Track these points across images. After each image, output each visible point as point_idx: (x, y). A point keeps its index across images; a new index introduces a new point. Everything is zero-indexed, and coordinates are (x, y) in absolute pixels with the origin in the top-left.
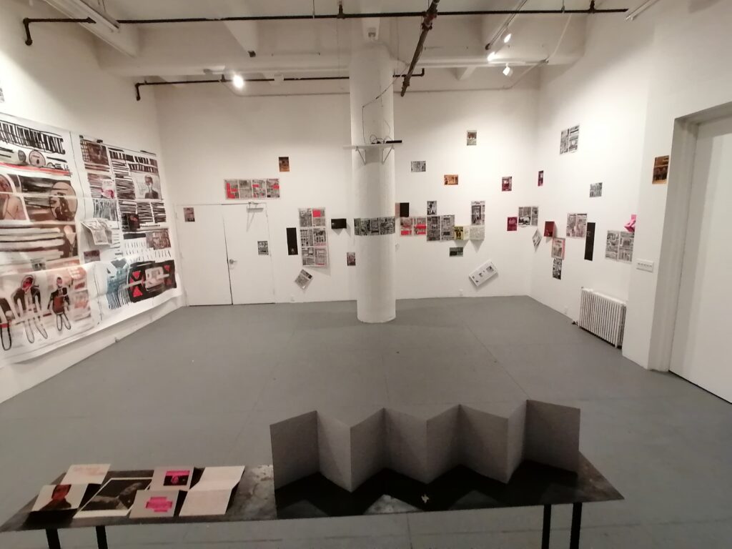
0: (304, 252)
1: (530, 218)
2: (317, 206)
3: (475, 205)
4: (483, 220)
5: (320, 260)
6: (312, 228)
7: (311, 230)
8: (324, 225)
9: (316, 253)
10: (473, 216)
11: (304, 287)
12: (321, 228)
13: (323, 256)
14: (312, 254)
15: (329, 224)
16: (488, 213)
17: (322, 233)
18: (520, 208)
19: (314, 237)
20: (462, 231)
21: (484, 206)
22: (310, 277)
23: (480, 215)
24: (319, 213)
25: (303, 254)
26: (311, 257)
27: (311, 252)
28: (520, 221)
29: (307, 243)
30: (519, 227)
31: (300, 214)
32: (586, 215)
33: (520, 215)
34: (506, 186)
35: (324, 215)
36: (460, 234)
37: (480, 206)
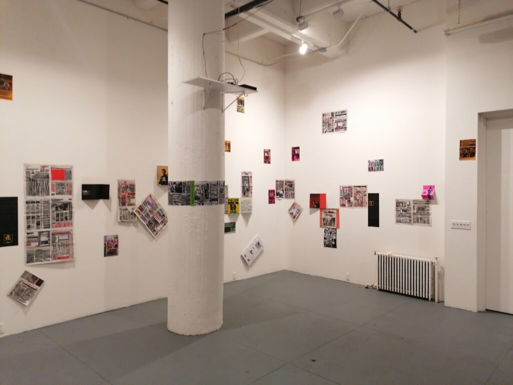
0: (30, 239)
1: (283, 191)
2: (60, 162)
5: (61, 251)
6: (50, 198)
7: (47, 202)
8: (70, 193)
9: (54, 241)
11: (27, 303)
12: (65, 198)
13: (68, 245)
14: (46, 242)
15: (77, 191)
16: (255, 184)
17: (66, 206)
18: (277, 181)
19: (52, 212)
22: (40, 282)
23: (249, 186)
24: (62, 175)
25: (28, 244)
26: (44, 248)
27: (44, 238)
29: (38, 224)
31: (28, 173)
33: (277, 188)
34: (267, 160)
35: (70, 178)
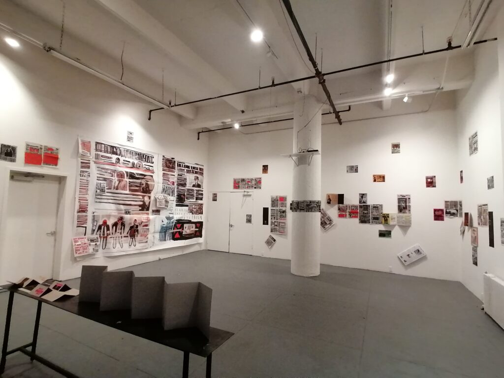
0: (272, 223)
1: (457, 210)
2: (282, 194)
3: (401, 197)
4: (410, 210)
5: (281, 230)
6: (278, 208)
7: (277, 210)
8: (286, 207)
9: (279, 225)
10: (399, 206)
11: (270, 247)
12: (284, 209)
13: (284, 228)
14: (277, 225)
15: (288, 206)
16: (413, 204)
17: (284, 212)
18: (446, 202)
19: (279, 214)
20: (388, 217)
21: (409, 199)
22: (275, 240)
23: (406, 206)
24: (283, 199)
25: (271, 225)
26: (276, 227)
27: (276, 224)
28: (447, 213)
29: (274, 218)
30: (446, 218)
31: (272, 199)
32: (487, 205)
33: (447, 207)
34: (431, 183)
35: (286, 200)
36: (387, 219)
37: (406, 199)
